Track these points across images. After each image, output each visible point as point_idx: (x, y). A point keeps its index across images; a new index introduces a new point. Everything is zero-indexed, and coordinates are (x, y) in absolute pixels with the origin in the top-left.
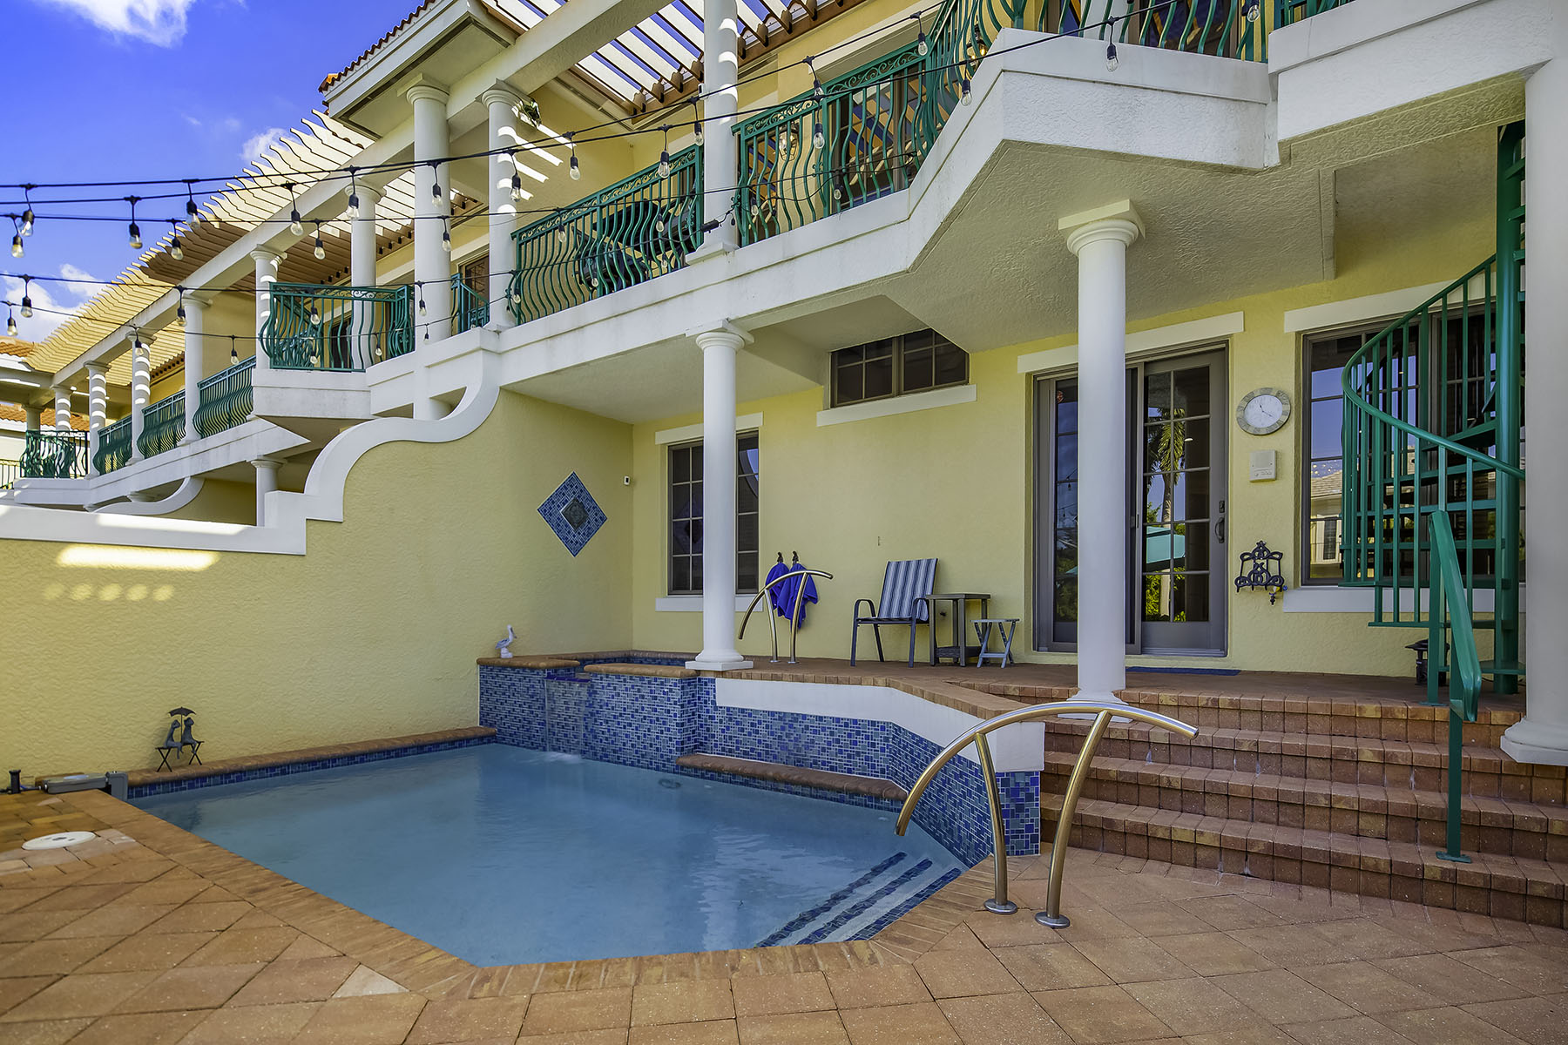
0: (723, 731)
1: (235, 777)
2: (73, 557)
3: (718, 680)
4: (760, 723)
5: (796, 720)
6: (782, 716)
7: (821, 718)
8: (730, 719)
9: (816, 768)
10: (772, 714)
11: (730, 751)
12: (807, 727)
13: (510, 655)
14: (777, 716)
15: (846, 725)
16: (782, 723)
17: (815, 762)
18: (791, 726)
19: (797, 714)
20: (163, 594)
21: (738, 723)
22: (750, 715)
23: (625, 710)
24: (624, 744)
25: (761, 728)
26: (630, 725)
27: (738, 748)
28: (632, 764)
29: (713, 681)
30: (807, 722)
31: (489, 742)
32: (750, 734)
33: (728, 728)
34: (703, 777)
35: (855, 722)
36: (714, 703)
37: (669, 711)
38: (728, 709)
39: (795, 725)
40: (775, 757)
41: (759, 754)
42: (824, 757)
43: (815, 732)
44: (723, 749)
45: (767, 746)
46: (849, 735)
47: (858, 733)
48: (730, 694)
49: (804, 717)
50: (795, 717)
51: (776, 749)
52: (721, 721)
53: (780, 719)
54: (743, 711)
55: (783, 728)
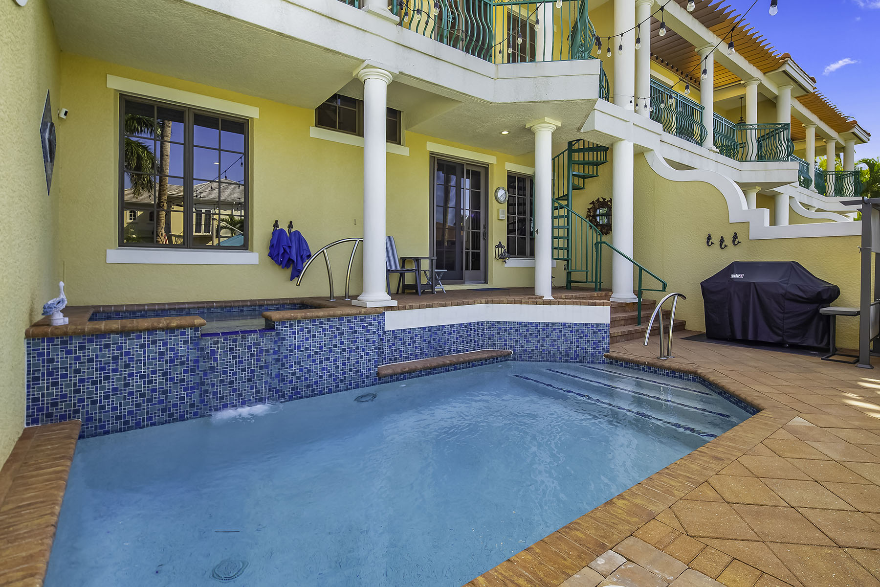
0: (390, 347)
3: (387, 313)
4: (416, 336)
5: (439, 329)
6: (430, 329)
7: (452, 326)
8: (395, 338)
9: (451, 354)
10: (424, 328)
11: (395, 359)
12: (445, 332)
14: (427, 330)
15: (466, 326)
16: (430, 333)
17: (450, 351)
18: (436, 334)
19: (440, 326)
21: (401, 339)
22: (409, 332)
23: (321, 348)
24: (321, 377)
25: (418, 339)
26: (328, 359)
27: (401, 356)
28: (330, 391)
29: (383, 314)
30: (445, 330)
32: (409, 344)
33: (394, 344)
34: (397, 380)
35: (470, 324)
36: (383, 329)
37: (368, 340)
38: (394, 331)
39: (438, 332)
40: (426, 355)
41: (416, 356)
42: (455, 346)
43: (450, 334)
44: (390, 360)
45: (421, 349)
46: (467, 332)
47: (471, 330)
48: (396, 321)
49: (443, 326)
50: (438, 328)
51: (427, 350)
52: (388, 341)
53: (429, 330)
54: (404, 330)
55: (431, 336)
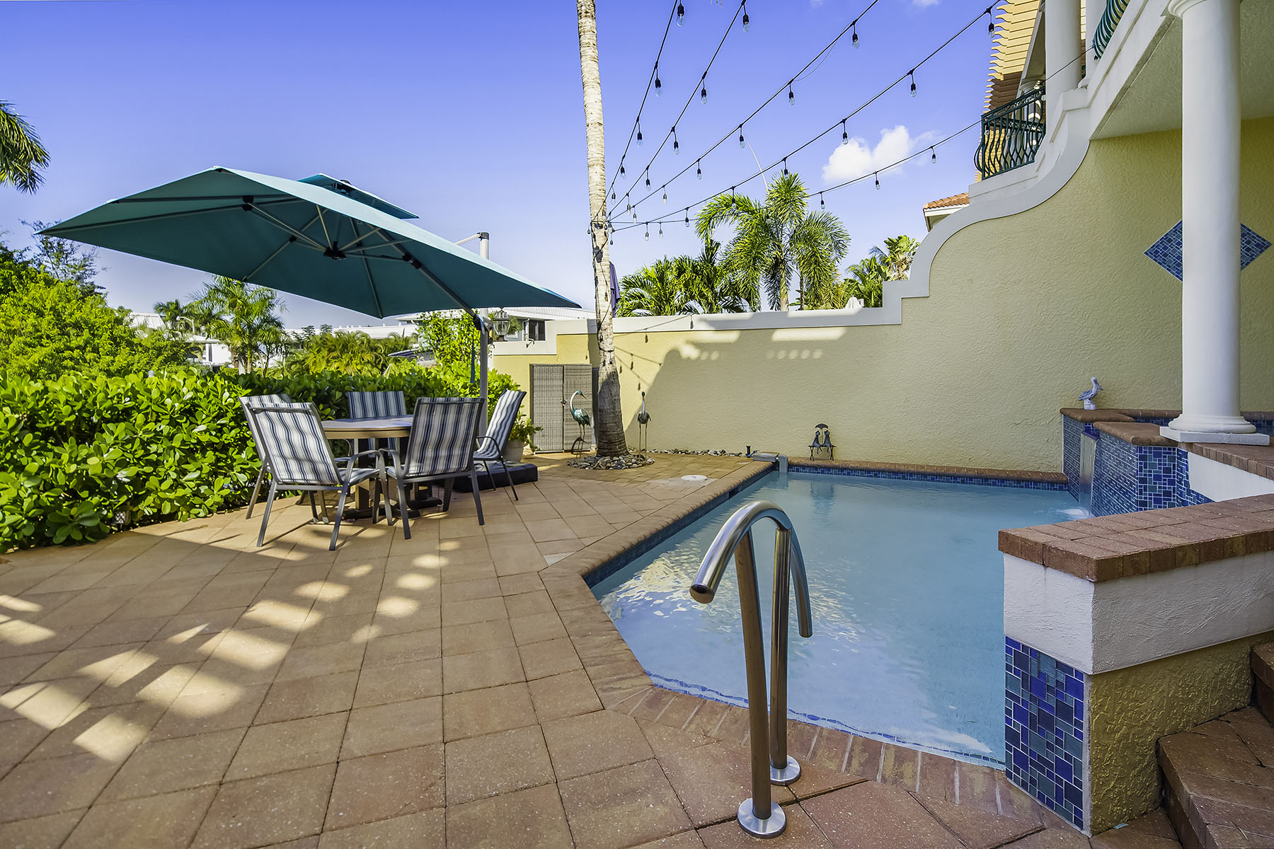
1: (847, 471)
2: (779, 336)
3: (1190, 455)
13: (1092, 407)
20: (818, 354)
29: (1186, 455)
31: (1061, 489)
36: (1187, 484)
